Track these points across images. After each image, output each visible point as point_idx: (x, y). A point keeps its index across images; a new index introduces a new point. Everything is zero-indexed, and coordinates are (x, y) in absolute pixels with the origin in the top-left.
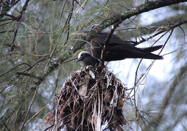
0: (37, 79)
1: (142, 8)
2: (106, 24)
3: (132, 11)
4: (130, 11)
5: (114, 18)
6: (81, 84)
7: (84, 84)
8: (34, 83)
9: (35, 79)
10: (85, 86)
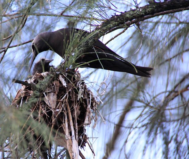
0: (37, 92)
1: (148, 10)
2: (109, 27)
3: (138, 13)
4: (135, 12)
5: (119, 19)
6: (49, 91)
7: (52, 92)
8: (35, 96)
9: (36, 91)
10: (54, 95)
